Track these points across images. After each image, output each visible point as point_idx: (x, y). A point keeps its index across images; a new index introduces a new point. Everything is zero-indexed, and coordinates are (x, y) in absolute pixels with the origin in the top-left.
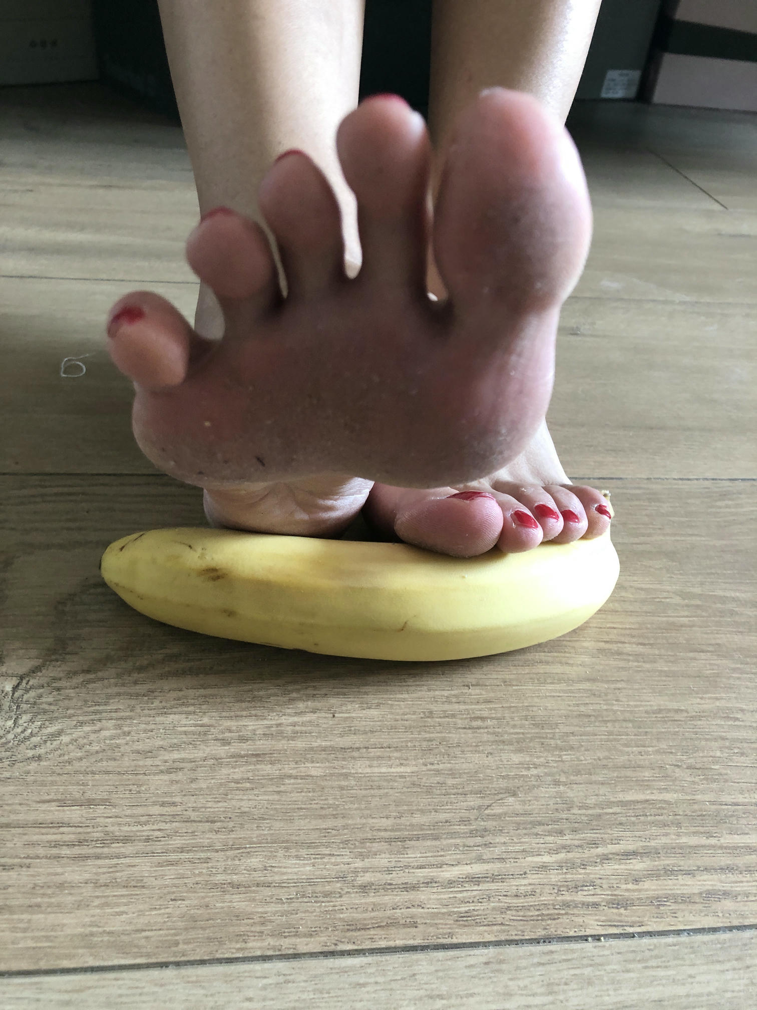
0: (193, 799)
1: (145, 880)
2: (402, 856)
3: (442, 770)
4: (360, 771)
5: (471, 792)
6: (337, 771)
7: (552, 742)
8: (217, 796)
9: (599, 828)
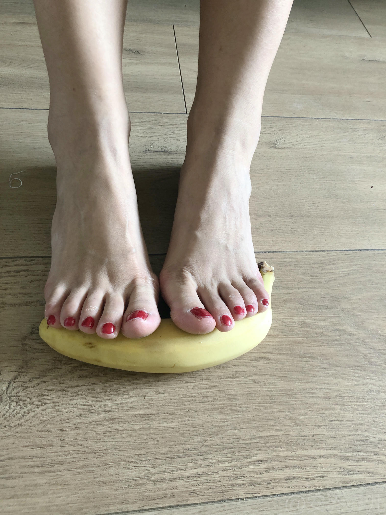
0: (87, 442)
1: (69, 481)
2: (170, 466)
3: (189, 424)
4: (155, 426)
5: (200, 434)
6: (145, 426)
7: (235, 408)
8: (96, 440)
9: (249, 449)
